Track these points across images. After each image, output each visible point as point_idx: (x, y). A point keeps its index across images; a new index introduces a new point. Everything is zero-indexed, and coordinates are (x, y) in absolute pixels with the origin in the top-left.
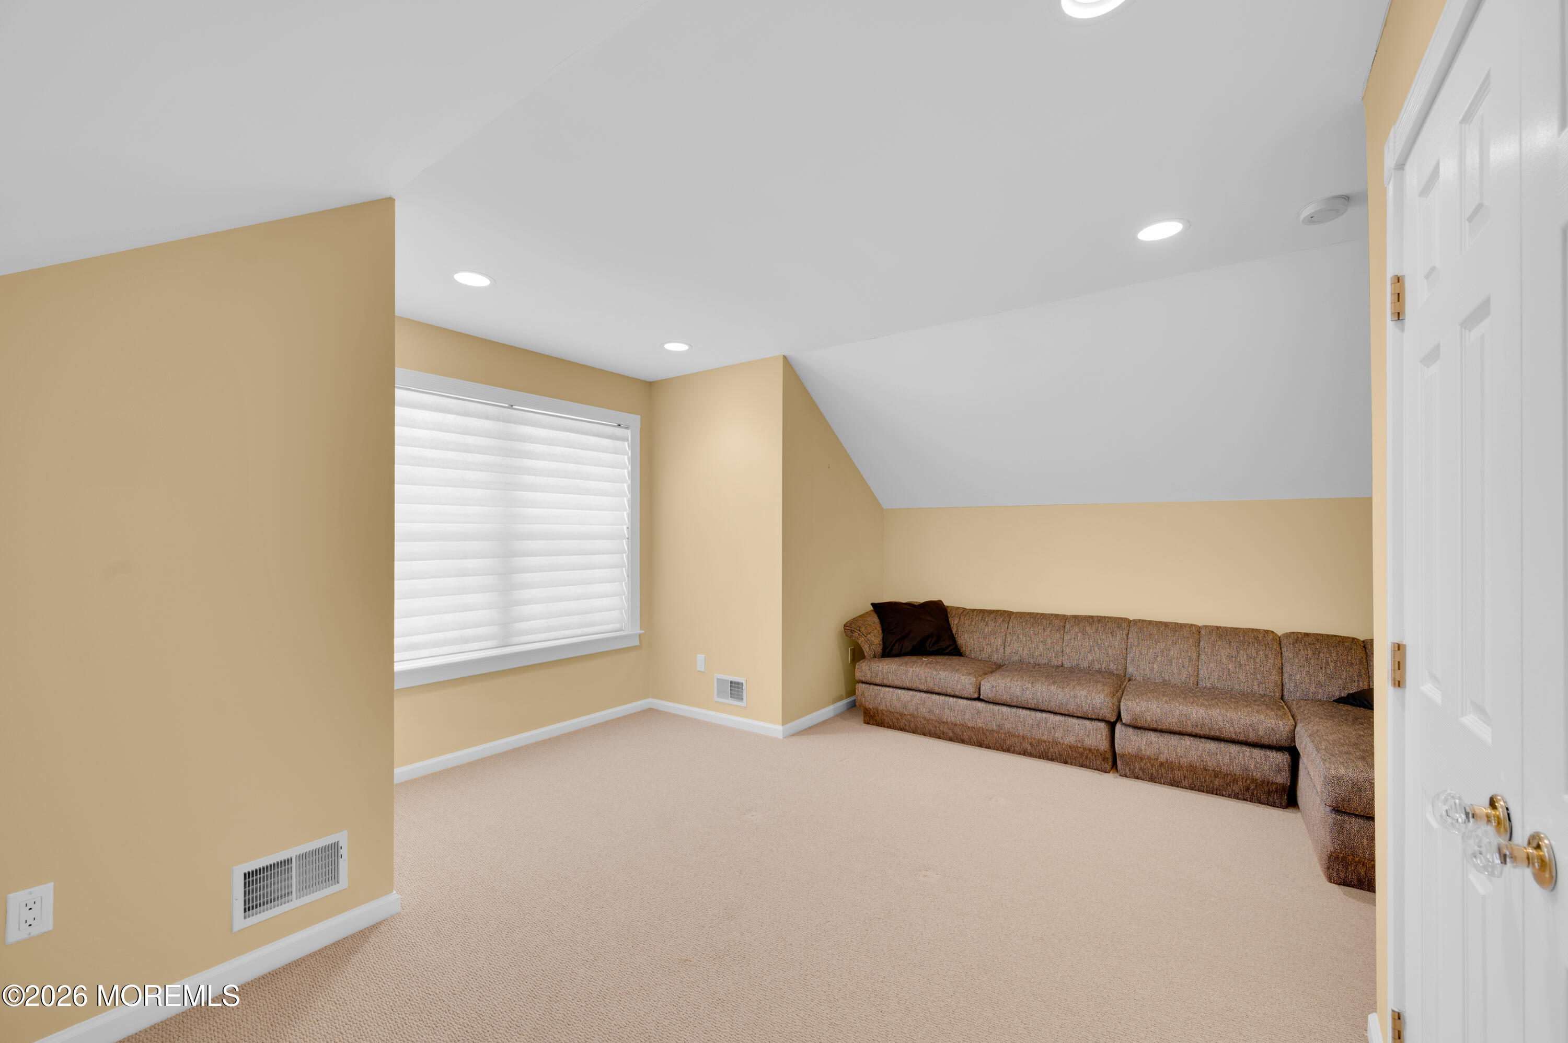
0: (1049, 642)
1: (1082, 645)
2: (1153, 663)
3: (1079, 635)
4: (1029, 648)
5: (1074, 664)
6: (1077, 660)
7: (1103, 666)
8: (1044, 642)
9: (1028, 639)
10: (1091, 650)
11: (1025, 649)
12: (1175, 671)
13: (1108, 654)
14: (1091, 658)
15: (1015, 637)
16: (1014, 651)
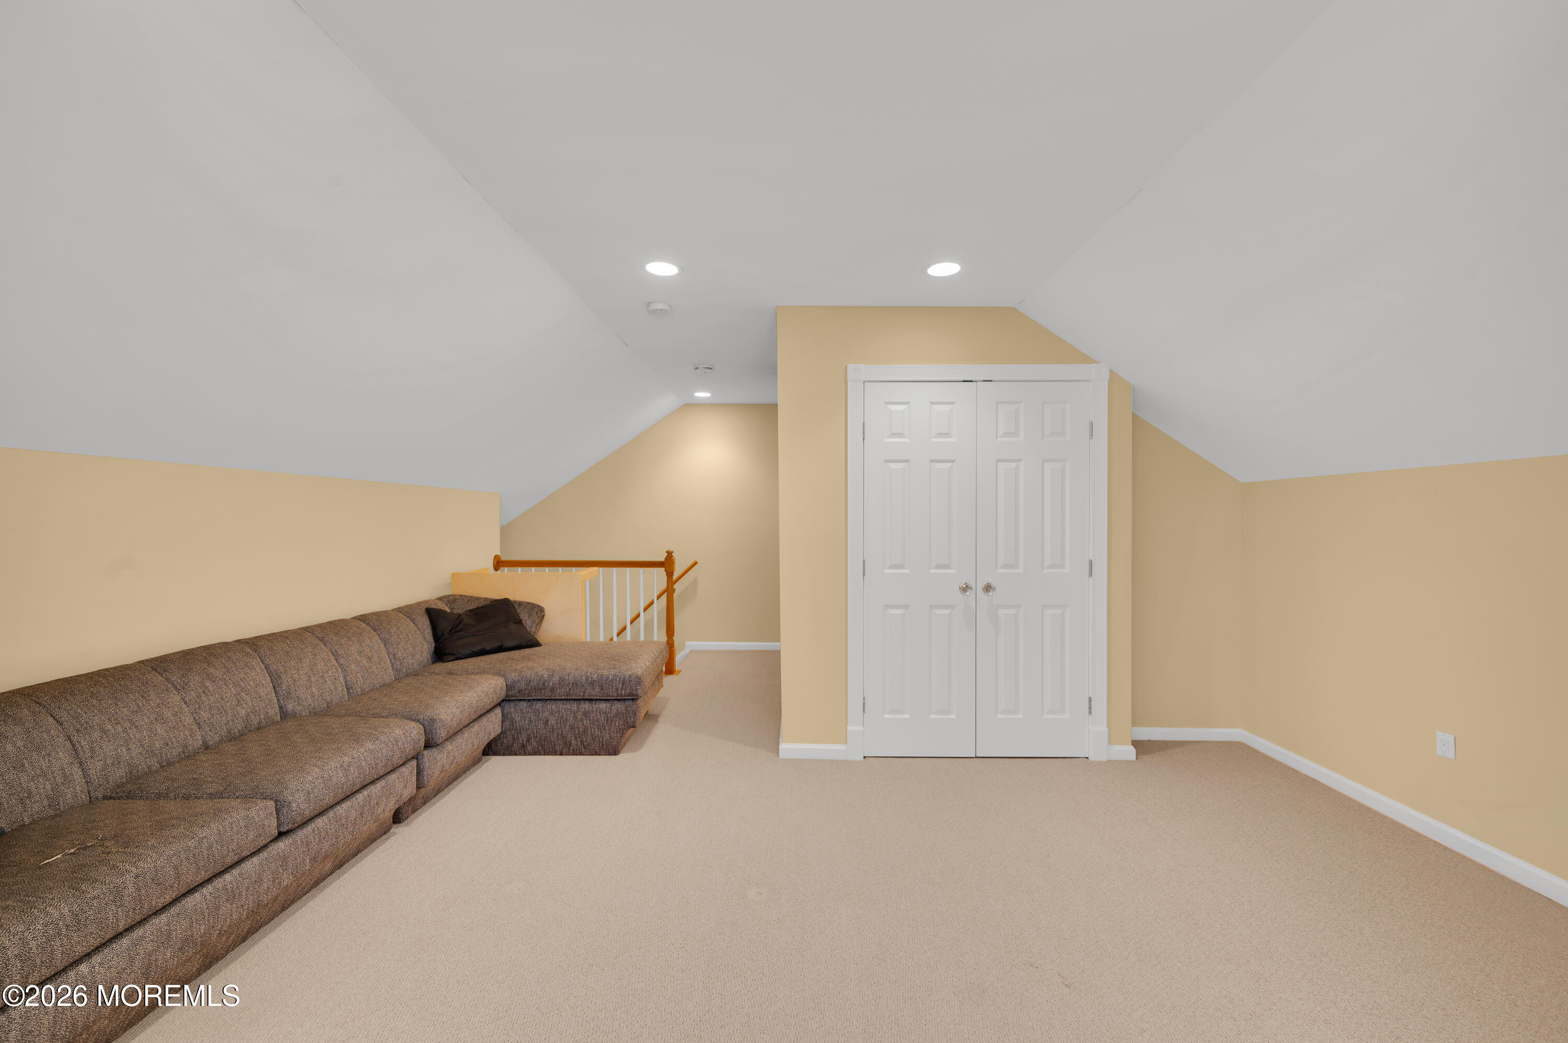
0: (168, 714)
1: (222, 698)
2: (311, 687)
3: (208, 684)
4: (140, 741)
5: (224, 732)
6: (225, 725)
7: (262, 717)
8: (160, 718)
9: (127, 725)
10: (239, 701)
11: (133, 747)
12: (332, 687)
13: (260, 697)
14: (243, 713)
15: (96, 735)
16: (109, 761)
